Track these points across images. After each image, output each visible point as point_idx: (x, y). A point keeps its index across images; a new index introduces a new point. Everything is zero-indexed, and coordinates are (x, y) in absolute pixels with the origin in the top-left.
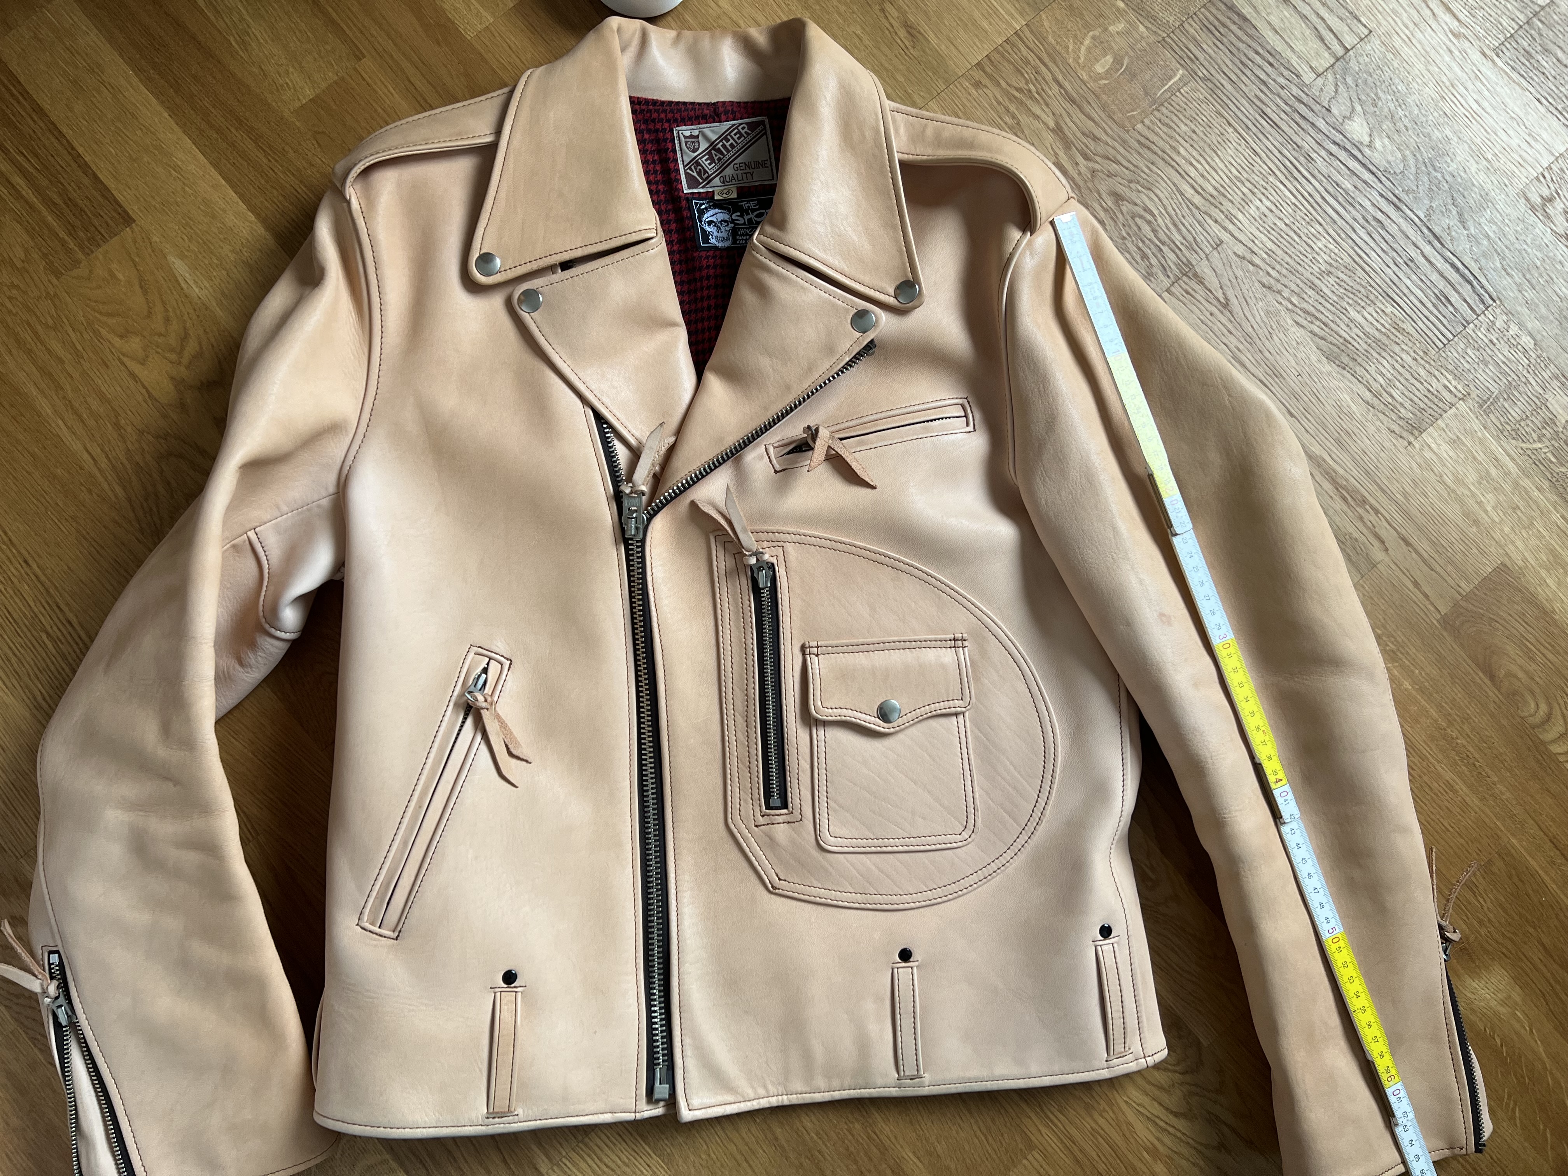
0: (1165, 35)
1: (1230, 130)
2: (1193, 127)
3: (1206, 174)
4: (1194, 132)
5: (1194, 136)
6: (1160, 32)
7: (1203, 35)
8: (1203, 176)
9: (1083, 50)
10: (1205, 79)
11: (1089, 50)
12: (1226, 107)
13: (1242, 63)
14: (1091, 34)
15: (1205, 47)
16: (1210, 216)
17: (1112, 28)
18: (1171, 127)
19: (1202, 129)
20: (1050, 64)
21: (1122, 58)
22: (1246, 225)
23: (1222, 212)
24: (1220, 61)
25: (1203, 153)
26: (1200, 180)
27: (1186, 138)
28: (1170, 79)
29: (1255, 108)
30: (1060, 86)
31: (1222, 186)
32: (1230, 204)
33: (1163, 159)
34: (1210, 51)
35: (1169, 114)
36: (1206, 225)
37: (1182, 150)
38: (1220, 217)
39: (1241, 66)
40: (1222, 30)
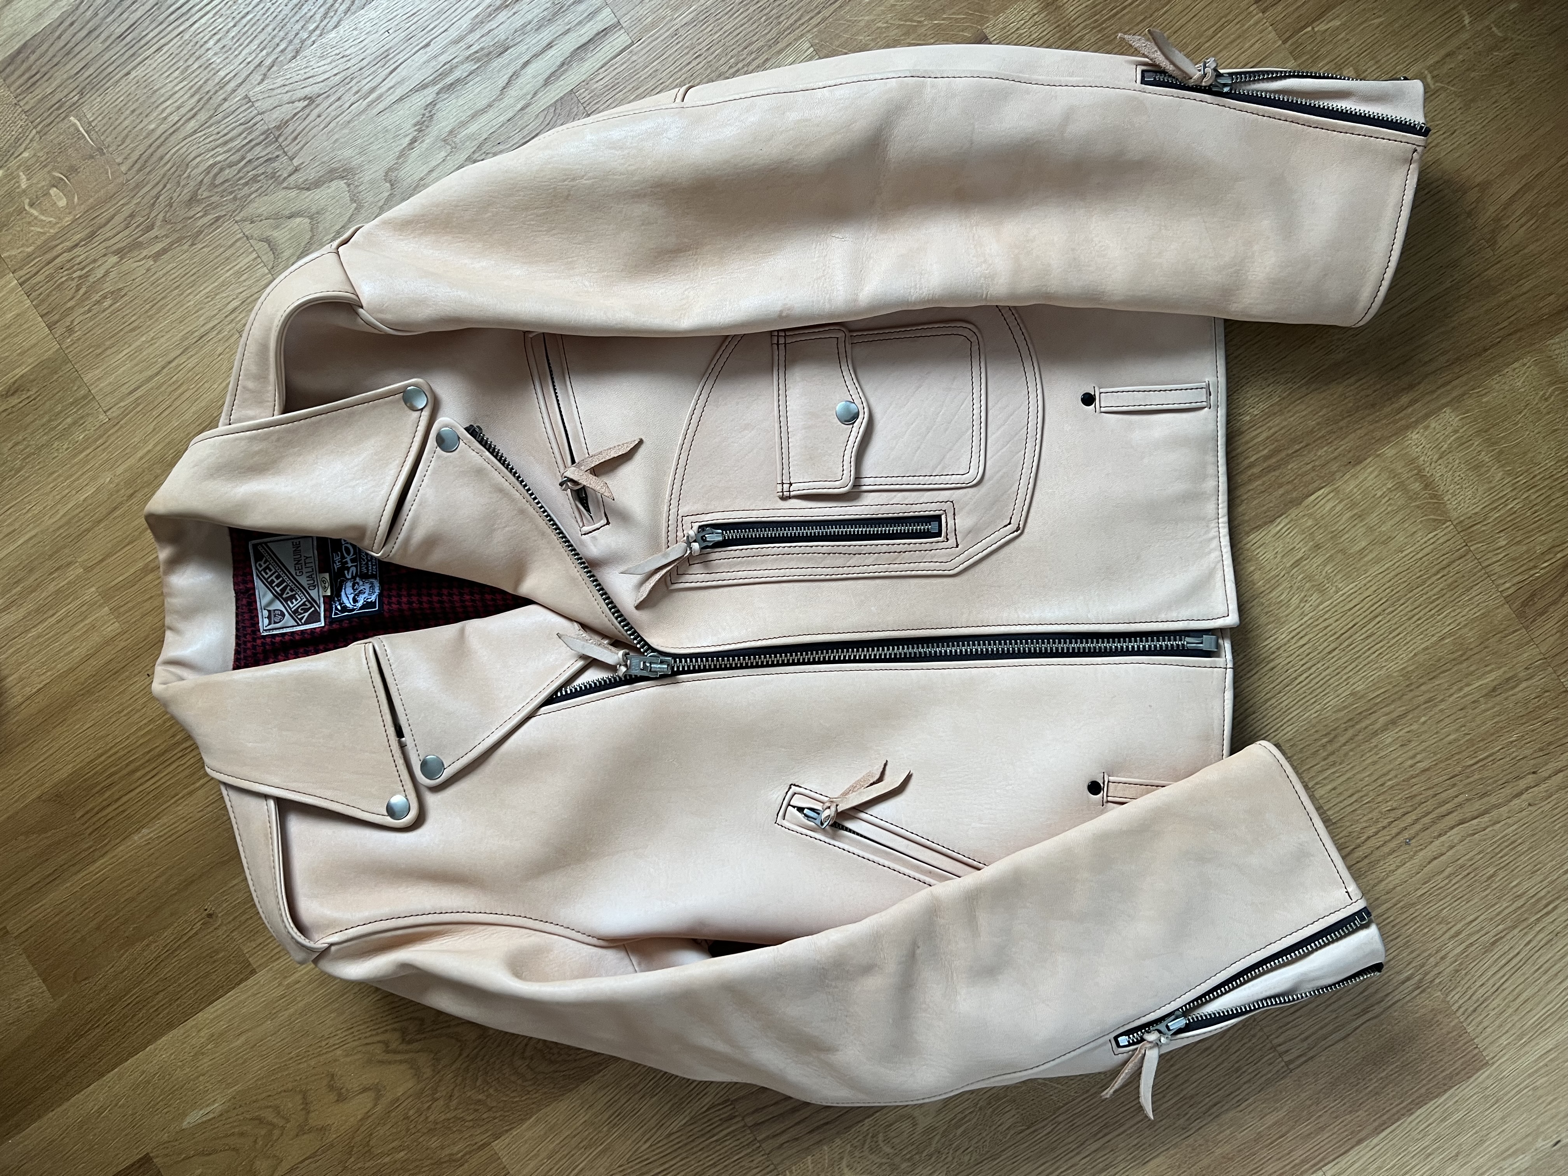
0: (34, 131)
1: (133, 74)
2: (128, 112)
3: (176, 104)
4: (133, 111)
5: (137, 112)
6: (30, 137)
7: (36, 92)
8: (178, 108)
9: (43, 218)
10: (81, 93)
11: (43, 212)
12: (111, 75)
13: (68, 54)
14: (27, 207)
15: (49, 91)
16: (220, 105)
17: (23, 186)
18: (127, 136)
19: (130, 103)
20: (54, 253)
21: (54, 177)
22: (232, 68)
23: (216, 92)
24: (65, 76)
25: (156, 105)
26: (183, 111)
27: (138, 121)
28: (79, 131)
29: (114, 45)
30: (76, 245)
31: (190, 88)
32: (210, 82)
33: (159, 147)
34: (54, 85)
35: (113, 136)
36: (228, 111)
37: (152, 126)
38: (221, 95)
39: (71, 56)
40: (34, 72)
